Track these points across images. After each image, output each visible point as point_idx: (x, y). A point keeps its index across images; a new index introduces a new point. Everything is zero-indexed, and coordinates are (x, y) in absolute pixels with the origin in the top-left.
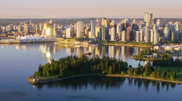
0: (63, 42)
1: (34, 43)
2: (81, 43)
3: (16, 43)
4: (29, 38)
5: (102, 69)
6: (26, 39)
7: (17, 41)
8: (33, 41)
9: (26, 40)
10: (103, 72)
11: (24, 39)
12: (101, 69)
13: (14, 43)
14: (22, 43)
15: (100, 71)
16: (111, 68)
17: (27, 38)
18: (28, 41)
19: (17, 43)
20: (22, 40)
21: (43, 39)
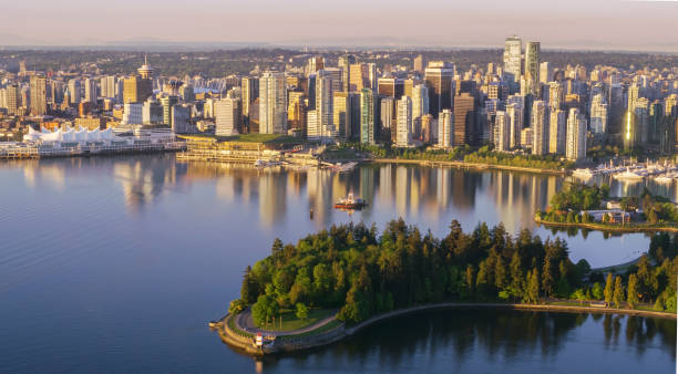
0: (214, 152)
1: (95, 155)
2: (286, 155)
3: (25, 158)
4: (74, 139)
5: (498, 282)
6: (62, 139)
7: (29, 150)
8: (92, 151)
9: (63, 145)
10: (503, 294)
11: (56, 142)
12: (494, 280)
13: (17, 159)
14: (49, 157)
15: (491, 290)
16: (534, 277)
17: (64, 136)
18: (72, 151)
19: (30, 158)
20: (47, 146)
21: (130, 142)
